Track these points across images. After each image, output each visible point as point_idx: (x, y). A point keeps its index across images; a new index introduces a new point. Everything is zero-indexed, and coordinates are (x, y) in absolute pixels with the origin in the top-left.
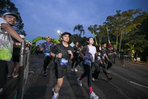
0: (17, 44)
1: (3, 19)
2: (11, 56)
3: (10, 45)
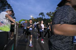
0: (12, 24)
1: (6, 12)
2: (10, 29)
3: (9, 24)
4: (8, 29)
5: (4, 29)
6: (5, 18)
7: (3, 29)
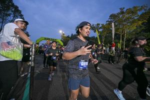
5: (12, 55)
6: (14, 35)
7: (10, 56)
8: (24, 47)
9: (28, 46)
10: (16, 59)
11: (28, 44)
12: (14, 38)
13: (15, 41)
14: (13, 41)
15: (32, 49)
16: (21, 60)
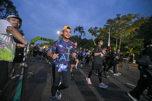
4: (9, 56)
8: (16, 46)
9: (22, 46)
10: (6, 60)
11: (22, 44)
12: (6, 36)
13: (7, 39)
14: (4, 39)
15: (26, 49)
16: (12, 61)
